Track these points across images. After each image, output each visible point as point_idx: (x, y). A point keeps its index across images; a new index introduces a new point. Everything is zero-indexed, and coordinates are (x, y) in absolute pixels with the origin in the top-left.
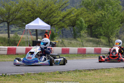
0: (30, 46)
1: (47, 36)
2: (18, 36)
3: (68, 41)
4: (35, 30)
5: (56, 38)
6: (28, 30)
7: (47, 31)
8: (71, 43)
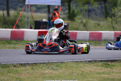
0: (31, 28)
1: (57, 14)
2: (19, 14)
3: (96, 22)
4: (47, 6)
5: (78, 17)
6: (28, 5)
7: (57, 7)
8: (99, 25)
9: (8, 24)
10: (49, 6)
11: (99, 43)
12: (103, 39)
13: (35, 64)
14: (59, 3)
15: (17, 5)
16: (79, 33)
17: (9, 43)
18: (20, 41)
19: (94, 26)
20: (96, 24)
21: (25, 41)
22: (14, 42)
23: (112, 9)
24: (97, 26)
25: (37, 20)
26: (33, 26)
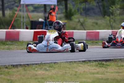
2: (15, 14)
3: (94, 21)
4: (43, 6)
5: (75, 16)
6: (23, 5)
8: (97, 24)
9: (4, 24)
10: (45, 6)
11: (97, 43)
12: (100, 38)
13: (28, 65)
14: (55, 2)
15: (13, 5)
16: (76, 32)
17: (4, 44)
18: (15, 42)
19: (92, 25)
20: (93, 23)
21: (20, 42)
22: (9, 43)
23: (110, 7)
24: (95, 25)
25: (32, 20)
26: (29, 27)
